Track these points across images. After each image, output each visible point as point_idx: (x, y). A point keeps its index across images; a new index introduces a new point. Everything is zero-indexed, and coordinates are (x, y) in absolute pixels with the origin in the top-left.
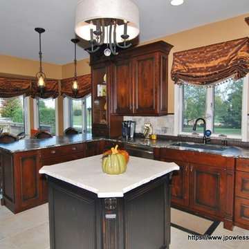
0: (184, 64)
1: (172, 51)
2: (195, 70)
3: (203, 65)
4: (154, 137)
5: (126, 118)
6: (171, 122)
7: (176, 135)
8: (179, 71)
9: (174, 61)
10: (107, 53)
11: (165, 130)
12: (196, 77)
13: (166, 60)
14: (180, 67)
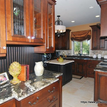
0: (74, 35)
1: (71, 32)
2: (77, 37)
3: (80, 36)
4: (66, 56)
5: (57, 51)
6: (70, 52)
7: (72, 55)
8: (73, 37)
9: (71, 34)
10: (59, 36)
11: (69, 54)
12: (78, 39)
13: (69, 34)
14: (73, 36)
